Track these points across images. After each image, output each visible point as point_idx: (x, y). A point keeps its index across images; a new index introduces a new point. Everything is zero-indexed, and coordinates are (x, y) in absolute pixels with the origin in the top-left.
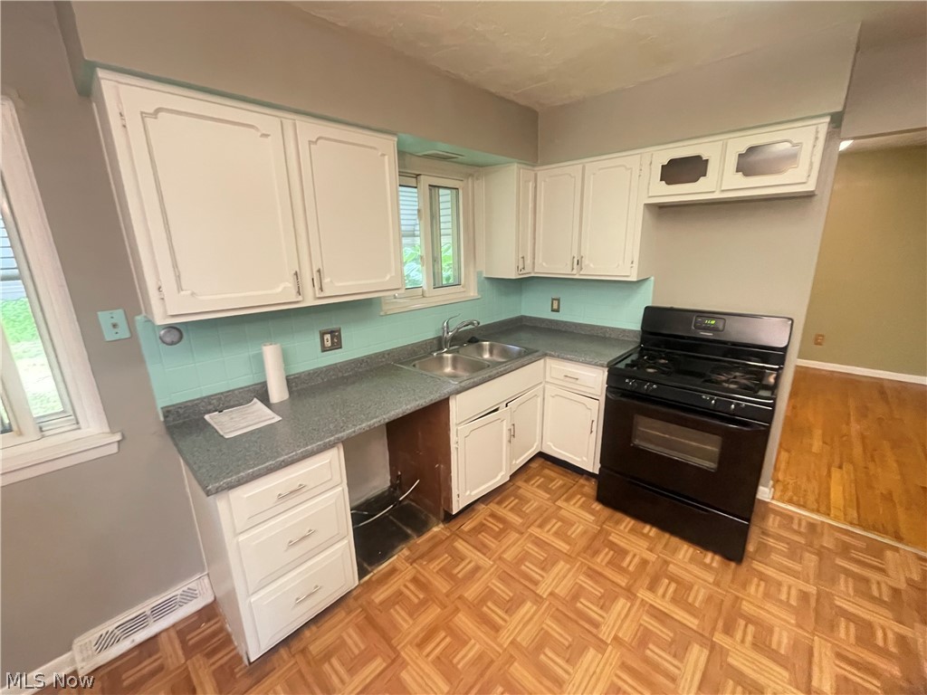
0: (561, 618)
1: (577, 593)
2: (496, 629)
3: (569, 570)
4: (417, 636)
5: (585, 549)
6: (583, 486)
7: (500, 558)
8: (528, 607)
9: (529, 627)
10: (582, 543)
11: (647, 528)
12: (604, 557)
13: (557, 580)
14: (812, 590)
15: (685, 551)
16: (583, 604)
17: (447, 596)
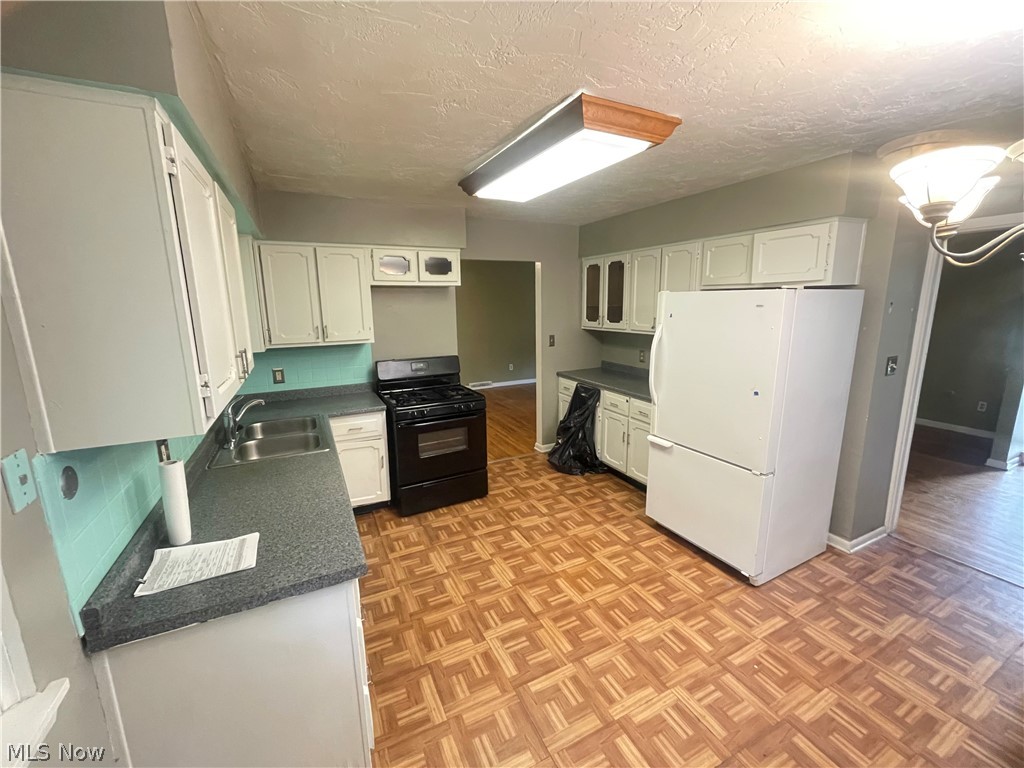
0: (464, 570)
1: (456, 557)
2: (450, 602)
3: (439, 554)
4: (420, 649)
5: (431, 540)
6: (380, 517)
7: (399, 582)
8: (446, 582)
9: (460, 587)
10: (425, 539)
11: (441, 511)
12: (443, 536)
13: (440, 561)
14: (512, 488)
15: (466, 507)
16: (464, 558)
17: (403, 622)
